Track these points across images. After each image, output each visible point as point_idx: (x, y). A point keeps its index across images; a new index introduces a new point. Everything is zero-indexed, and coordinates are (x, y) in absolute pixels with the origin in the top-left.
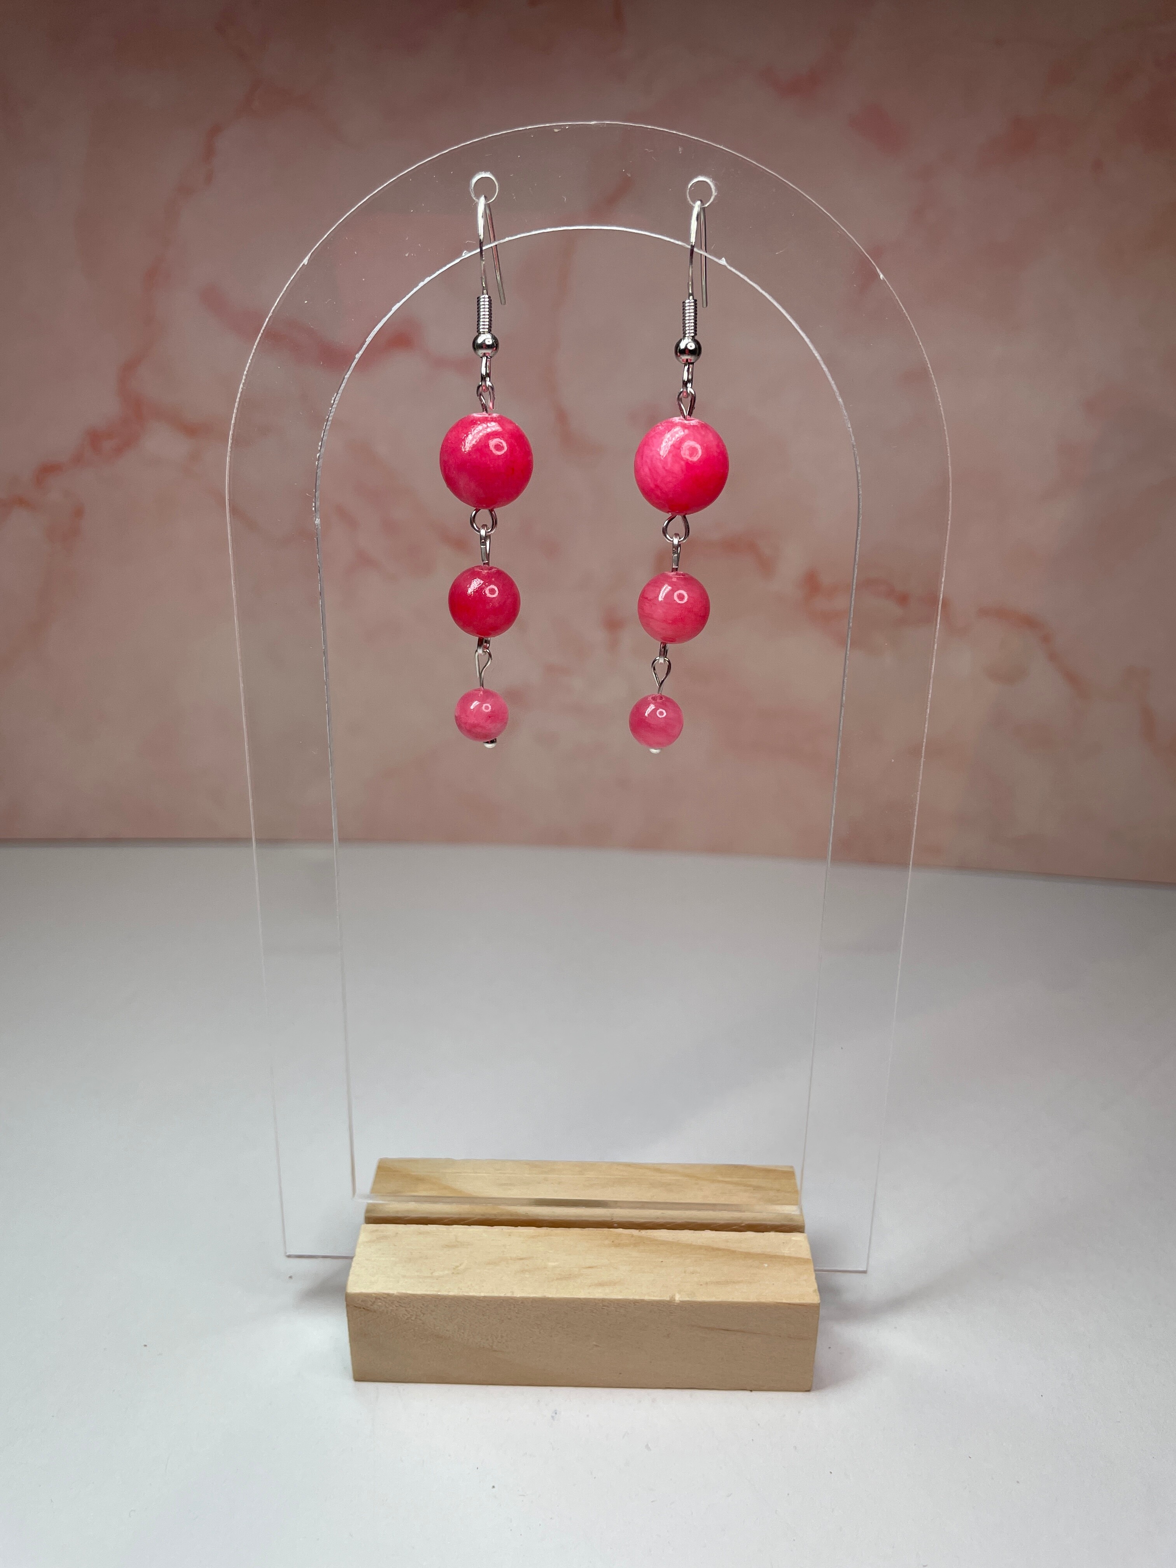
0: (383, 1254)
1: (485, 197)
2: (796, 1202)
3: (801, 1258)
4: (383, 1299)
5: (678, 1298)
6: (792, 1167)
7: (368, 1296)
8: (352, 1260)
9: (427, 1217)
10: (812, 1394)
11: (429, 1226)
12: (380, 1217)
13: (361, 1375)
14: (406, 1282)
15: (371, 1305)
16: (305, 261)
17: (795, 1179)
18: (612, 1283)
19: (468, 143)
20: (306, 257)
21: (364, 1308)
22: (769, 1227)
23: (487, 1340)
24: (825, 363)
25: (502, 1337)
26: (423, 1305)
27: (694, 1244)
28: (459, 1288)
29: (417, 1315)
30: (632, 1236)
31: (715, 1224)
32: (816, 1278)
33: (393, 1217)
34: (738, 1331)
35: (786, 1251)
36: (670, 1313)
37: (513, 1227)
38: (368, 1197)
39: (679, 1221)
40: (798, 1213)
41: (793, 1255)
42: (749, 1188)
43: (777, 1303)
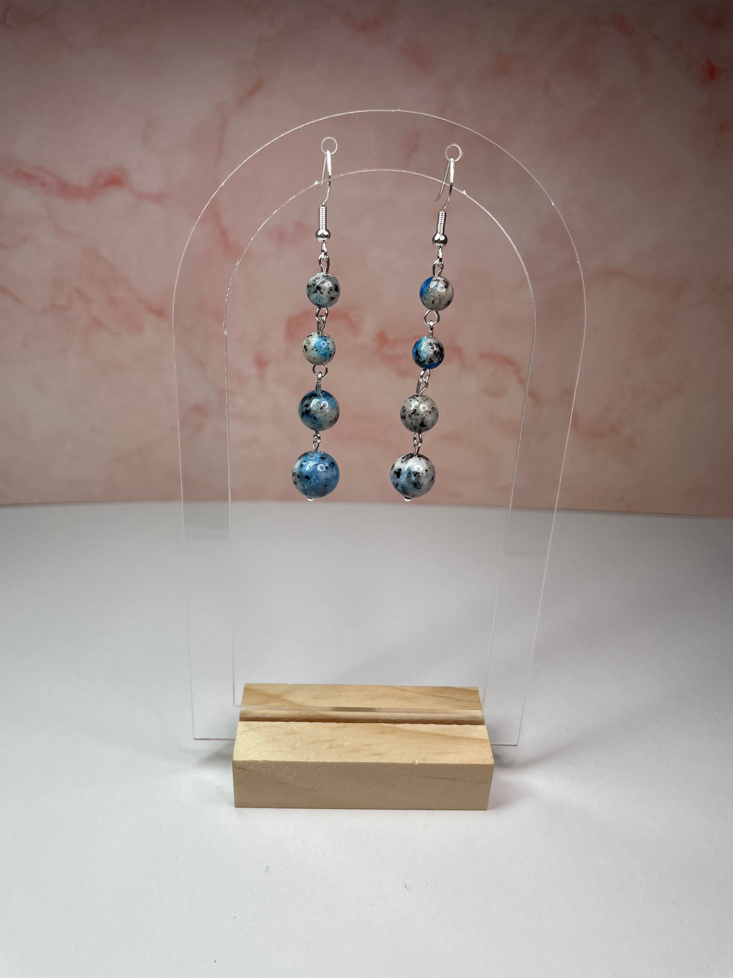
0: (252, 739)
1: (330, 151)
2: (480, 708)
3: (483, 739)
4: (254, 764)
5: (417, 762)
6: (477, 688)
7: (245, 762)
8: (234, 743)
9: (276, 717)
10: (487, 811)
11: (277, 722)
12: (247, 717)
13: (239, 804)
14: (266, 754)
15: (247, 767)
16: (223, 184)
17: (478, 695)
18: (381, 754)
19: (321, 119)
20: (224, 181)
21: (242, 769)
22: (465, 722)
23: (311, 785)
24: (519, 252)
25: (319, 783)
26: (276, 766)
27: (425, 731)
28: (296, 757)
29: (272, 772)
30: (390, 727)
31: (435, 720)
32: (492, 751)
33: (255, 717)
34: (449, 779)
35: (475, 735)
36: (413, 770)
37: (324, 723)
38: (241, 706)
39: (416, 719)
40: (481, 714)
41: (478, 737)
42: (453, 700)
43: (471, 764)
